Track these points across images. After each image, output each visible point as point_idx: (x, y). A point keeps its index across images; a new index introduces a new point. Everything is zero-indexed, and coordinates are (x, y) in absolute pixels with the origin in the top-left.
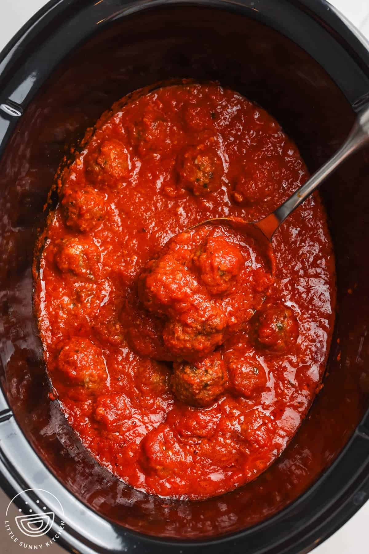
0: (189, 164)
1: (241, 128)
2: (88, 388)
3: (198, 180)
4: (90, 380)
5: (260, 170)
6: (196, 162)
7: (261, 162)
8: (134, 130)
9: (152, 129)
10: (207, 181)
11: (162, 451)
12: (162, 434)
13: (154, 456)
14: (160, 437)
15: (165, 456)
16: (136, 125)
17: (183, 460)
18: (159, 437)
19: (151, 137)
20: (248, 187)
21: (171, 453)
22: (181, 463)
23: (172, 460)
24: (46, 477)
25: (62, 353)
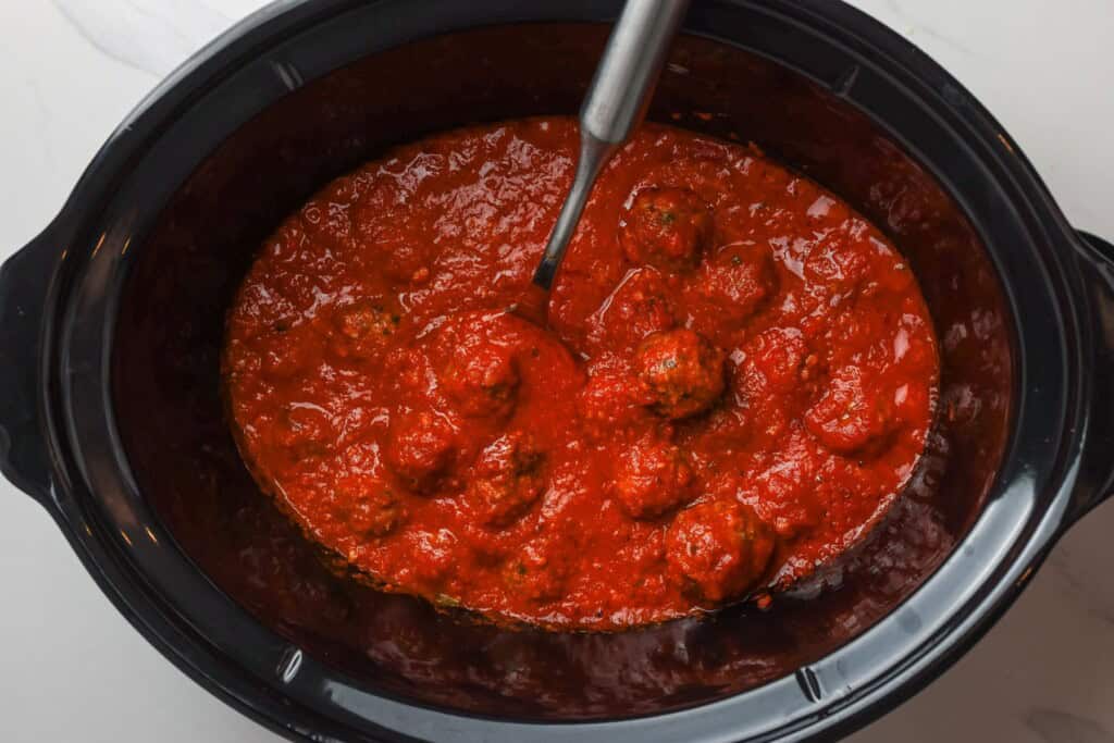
0: (359, 348)
1: (297, 277)
2: (755, 535)
3: (386, 332)
4: (744, 530)
5: (374, 239)
6: (355, 335)
7: (360, 236)
8: (306, 460)
9: (304, 429)
10: (388, 317)
11: (852, 419)
12: (824, 427)
13: (863, 430)
14: (830, 427)
15: (861, 412)
16: (297, 459)
17: (858, 381)
18: (830, 431)
19: (317, 431)
20: (405, 260)
21: (853, 404)
22: (864, 384)
23: (863, 400)
24: (910, 611)
25: (694, 576)
